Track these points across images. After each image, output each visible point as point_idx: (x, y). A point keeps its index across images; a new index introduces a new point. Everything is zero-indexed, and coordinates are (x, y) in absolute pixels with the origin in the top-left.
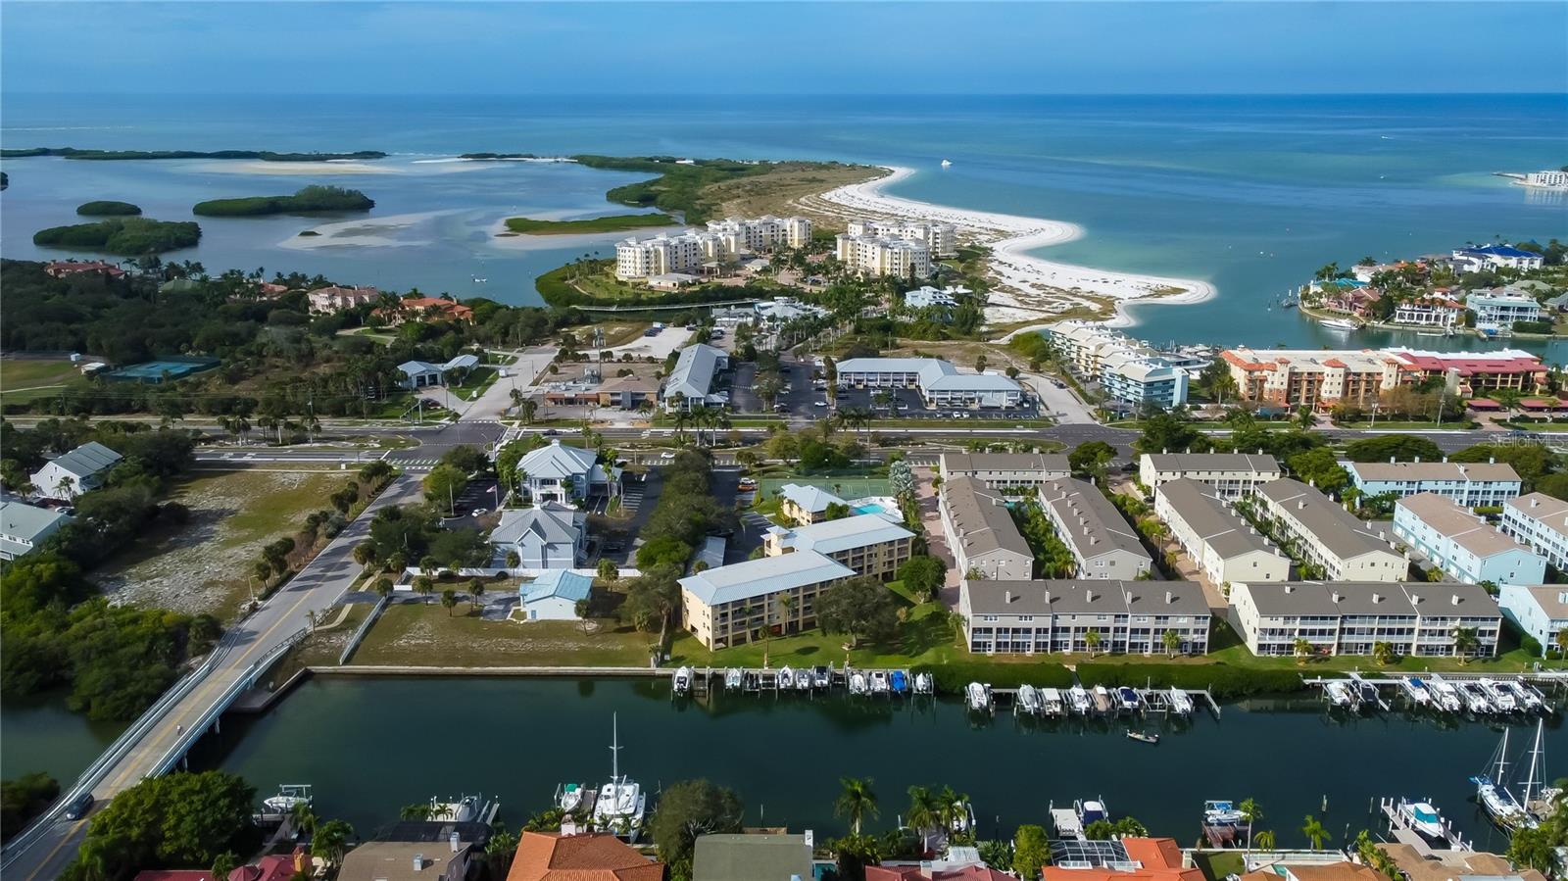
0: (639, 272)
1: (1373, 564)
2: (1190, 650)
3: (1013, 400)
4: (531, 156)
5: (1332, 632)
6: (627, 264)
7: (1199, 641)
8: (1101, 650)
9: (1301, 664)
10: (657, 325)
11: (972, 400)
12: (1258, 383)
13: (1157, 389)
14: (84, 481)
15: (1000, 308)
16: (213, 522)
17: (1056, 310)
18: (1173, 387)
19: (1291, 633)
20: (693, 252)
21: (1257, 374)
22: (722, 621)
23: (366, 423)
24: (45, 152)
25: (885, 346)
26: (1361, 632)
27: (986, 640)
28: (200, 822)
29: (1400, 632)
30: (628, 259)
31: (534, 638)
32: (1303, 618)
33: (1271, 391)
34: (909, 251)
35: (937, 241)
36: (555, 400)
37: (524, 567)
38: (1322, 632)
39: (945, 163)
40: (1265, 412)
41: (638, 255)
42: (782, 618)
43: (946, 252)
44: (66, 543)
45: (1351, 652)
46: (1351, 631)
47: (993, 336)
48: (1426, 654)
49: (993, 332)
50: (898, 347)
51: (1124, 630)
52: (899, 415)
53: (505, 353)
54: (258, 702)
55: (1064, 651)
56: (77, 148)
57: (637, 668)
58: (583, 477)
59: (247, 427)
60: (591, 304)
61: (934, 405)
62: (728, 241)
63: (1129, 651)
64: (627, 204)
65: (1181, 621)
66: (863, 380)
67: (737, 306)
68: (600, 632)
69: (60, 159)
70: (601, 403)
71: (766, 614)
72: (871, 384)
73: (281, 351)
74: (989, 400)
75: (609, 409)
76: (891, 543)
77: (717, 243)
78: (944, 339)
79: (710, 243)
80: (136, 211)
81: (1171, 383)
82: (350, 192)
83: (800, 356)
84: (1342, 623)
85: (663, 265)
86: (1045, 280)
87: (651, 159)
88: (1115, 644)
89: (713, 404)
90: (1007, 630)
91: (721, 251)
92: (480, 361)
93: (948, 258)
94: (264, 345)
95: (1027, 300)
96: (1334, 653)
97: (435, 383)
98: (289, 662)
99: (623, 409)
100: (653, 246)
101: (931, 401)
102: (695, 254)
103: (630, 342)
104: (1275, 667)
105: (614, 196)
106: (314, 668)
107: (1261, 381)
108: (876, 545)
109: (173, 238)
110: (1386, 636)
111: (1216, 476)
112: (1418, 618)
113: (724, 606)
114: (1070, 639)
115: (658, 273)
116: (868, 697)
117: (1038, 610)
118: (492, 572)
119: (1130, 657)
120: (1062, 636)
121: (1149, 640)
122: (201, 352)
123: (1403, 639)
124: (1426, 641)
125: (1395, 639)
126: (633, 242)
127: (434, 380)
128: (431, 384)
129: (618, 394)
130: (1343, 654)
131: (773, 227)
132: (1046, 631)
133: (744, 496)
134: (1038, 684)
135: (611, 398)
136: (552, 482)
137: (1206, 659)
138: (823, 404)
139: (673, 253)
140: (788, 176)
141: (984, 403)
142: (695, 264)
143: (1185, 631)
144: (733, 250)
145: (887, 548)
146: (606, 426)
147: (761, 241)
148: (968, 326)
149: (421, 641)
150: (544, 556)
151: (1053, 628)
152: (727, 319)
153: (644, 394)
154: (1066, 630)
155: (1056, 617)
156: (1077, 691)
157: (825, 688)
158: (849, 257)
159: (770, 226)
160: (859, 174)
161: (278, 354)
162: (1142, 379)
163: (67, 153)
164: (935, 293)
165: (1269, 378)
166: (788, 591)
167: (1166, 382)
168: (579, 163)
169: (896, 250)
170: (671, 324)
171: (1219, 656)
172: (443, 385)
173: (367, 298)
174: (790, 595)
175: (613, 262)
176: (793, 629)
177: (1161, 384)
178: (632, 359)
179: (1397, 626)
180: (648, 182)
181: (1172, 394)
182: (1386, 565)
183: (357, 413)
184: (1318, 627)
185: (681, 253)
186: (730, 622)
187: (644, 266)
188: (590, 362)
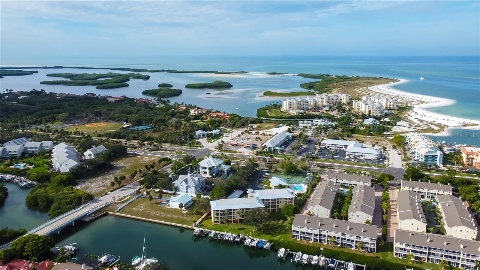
0: (287, 108)
1: (461, 231)
2: (369, 250)
3: (376, 158)
4: (287, 74)
5: (425, 253)
6: (285, 106)
7: (373, 248)
8: (337, 245)
9: (410, 263)
10: (281, 125)
11: (362, 156)
12: (471, 159)
13: (430, 158)
14: (94, 155)
15: (400, 127)
16: (118, 169)
17: (420, 129)
18: (437, 158)
19: (409, 251)
20: (306, 103)
21: (471, 156)
22: (217, 216)
23: (178, 146)
24: (164, 71)
25: (348, 136)
26: (437, 255)
27: (297, 235)
28: (32, 248)
29: (454, 258)
30: (285, 104)
31: (168, 213)
32: (412, 246)
33: (476, 163)
34: (374, 106)
35: (391, 103)
36: (232, 145)
37: (181, 192)
38: (421, 252)
39: (422, 79)
40: (471, 170)
41: (288, 103)
42: (238, 218)
43: (393, 107)
44: (75, 171)
45: (434, 262)
46: (433, 254)
47: (389, 136)
48: (465, 268)
49: (391, 134)
50: (352, 137)
51: (345, 239)
52: (333, 159)
53: (230, 130)
54: (87, 219)
55: (324, 243)
56: (171, 70)
57: (189, 226)
58: (216, 168)
59: (144, 145)
60: (267, 117)
61: (348, 156)
62: (319, 100)
63: (347, 247)
64: (305, 88)
65: (365, 239)
66: (330, 147)
67: (307, 121)
68: (187, 214)
69: (166, 72)
70: (245, 147)
71: (232, 216)
72: (332, 148)
73: (172, 125)
74: (367, 157)
75: (246, 149)
76: (286, 199)
77: (314, 101)
78: (371, 136)
79: (312, 101)
80: (171, 86)
81: (436, 157)
82: (226, 82)
83: (316, 137)
84: (429, 250)
85: (295, 107)
86: (425, 119)
87: (322, 75)
88: (342, 243)
89: (276, 150)
90: (304, 233)
91: (316, 103)
92: (220, 132)
93: (394, 109)
94: (169, 123)
95: (412, 125)
96: (426, 262)
97: (204, 137)
98: (103, 210)
99: (250, 149)
100: (293, 101)
101: (348, 155)
102: (307, 104)
103: (269, 129)
104: (399, 262)
105: (302, 86)
106: (108, 212)
107: (472, 159)
108: (280, 199)
109: (173, 93)
110: (448, 258)
111: (426, 191)
112: (461, 254)
113: (218, 211)
114: (326, 239)
115: (293, 109)
116: (250, 247)
117: (315, 227)
118: (172, 192)
119: (346, 249)
120: (323, 238)
121: (354, 244)
122: (153, 124)
123: (455, 261)
124: (465, 263)
125: (452, 260)
126: (288, 100)
127: (203, 136)
128: (202, 137)
129: (249, 144)
130: (430, 262)
131: (337, 97)
132: (317, 235)
133: (263, 179)
134: (304, 253)
135: (247, 145)
136: (205, 168)
137: (374, 255)
138: (311, 153)
139: (299, 103)
140: (362, 81)
141: (366, 158)
142: (307, 107)
143: (367, 243)
144: (320, 103)
145: (285, 200)
146: (241, 154)
147: (333, 101)
148: (380, 132)
149: (139, 209)
150: (187, 189)
151: (320, 234)
152: (303, 124)
153: (257, 145)
154: (325, 236)
155: (321, 231)
156: (315, 257)
157: (238, 242)
158: (357, 107)
159: (336, 97)
160: (386, 81)
161: (171, 126)
162: (424, 154)
163: (169, 71)
164: (373, 120)
165: (475, 158)
166: (240, 209)
167: (434, 156)
168: (300, 76)
169: (370, 106)
170: (286, 125)
171: (380, 255)
172: (206, 138)
173: (204, 112)
174: (241, 211)
175: (281, 106)
176: (241, 221)
177: (431, 157)
178: (264, 134)
179: (453, 255)
180: (314, 82)
181: (436, 161)
182: (467, 232)
183: (176, 143)
184: (419, 250)
185: (302, 104)
186: (220, 216)
187: (289, 107)
188: (252, 134)
